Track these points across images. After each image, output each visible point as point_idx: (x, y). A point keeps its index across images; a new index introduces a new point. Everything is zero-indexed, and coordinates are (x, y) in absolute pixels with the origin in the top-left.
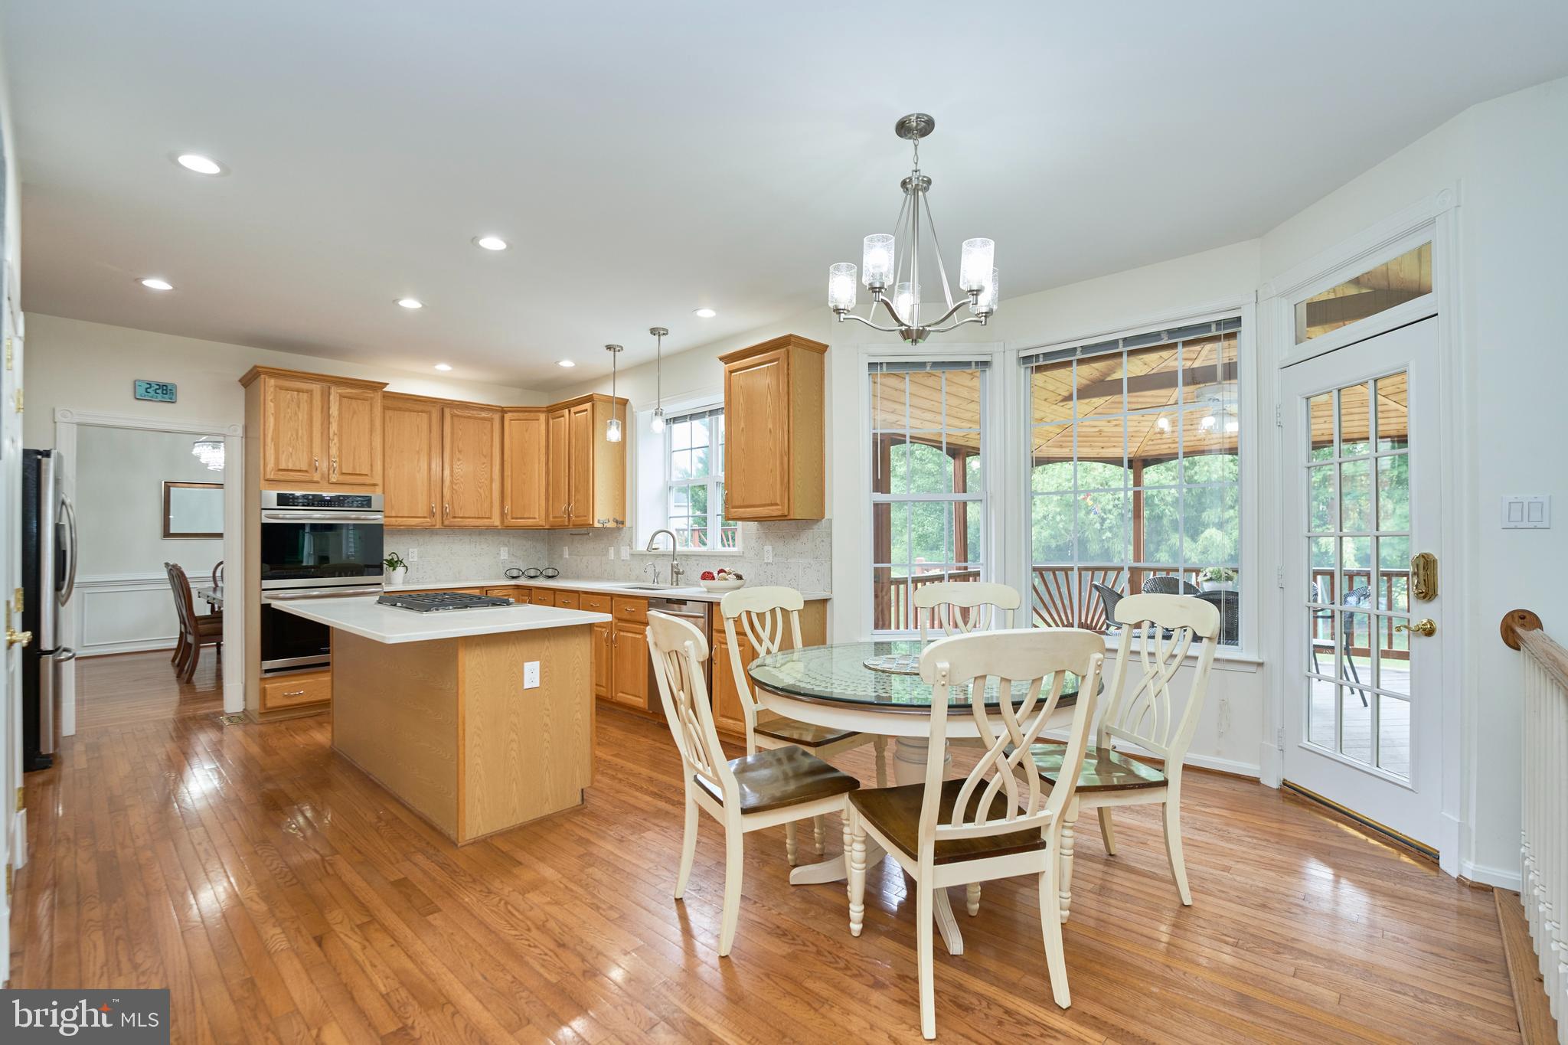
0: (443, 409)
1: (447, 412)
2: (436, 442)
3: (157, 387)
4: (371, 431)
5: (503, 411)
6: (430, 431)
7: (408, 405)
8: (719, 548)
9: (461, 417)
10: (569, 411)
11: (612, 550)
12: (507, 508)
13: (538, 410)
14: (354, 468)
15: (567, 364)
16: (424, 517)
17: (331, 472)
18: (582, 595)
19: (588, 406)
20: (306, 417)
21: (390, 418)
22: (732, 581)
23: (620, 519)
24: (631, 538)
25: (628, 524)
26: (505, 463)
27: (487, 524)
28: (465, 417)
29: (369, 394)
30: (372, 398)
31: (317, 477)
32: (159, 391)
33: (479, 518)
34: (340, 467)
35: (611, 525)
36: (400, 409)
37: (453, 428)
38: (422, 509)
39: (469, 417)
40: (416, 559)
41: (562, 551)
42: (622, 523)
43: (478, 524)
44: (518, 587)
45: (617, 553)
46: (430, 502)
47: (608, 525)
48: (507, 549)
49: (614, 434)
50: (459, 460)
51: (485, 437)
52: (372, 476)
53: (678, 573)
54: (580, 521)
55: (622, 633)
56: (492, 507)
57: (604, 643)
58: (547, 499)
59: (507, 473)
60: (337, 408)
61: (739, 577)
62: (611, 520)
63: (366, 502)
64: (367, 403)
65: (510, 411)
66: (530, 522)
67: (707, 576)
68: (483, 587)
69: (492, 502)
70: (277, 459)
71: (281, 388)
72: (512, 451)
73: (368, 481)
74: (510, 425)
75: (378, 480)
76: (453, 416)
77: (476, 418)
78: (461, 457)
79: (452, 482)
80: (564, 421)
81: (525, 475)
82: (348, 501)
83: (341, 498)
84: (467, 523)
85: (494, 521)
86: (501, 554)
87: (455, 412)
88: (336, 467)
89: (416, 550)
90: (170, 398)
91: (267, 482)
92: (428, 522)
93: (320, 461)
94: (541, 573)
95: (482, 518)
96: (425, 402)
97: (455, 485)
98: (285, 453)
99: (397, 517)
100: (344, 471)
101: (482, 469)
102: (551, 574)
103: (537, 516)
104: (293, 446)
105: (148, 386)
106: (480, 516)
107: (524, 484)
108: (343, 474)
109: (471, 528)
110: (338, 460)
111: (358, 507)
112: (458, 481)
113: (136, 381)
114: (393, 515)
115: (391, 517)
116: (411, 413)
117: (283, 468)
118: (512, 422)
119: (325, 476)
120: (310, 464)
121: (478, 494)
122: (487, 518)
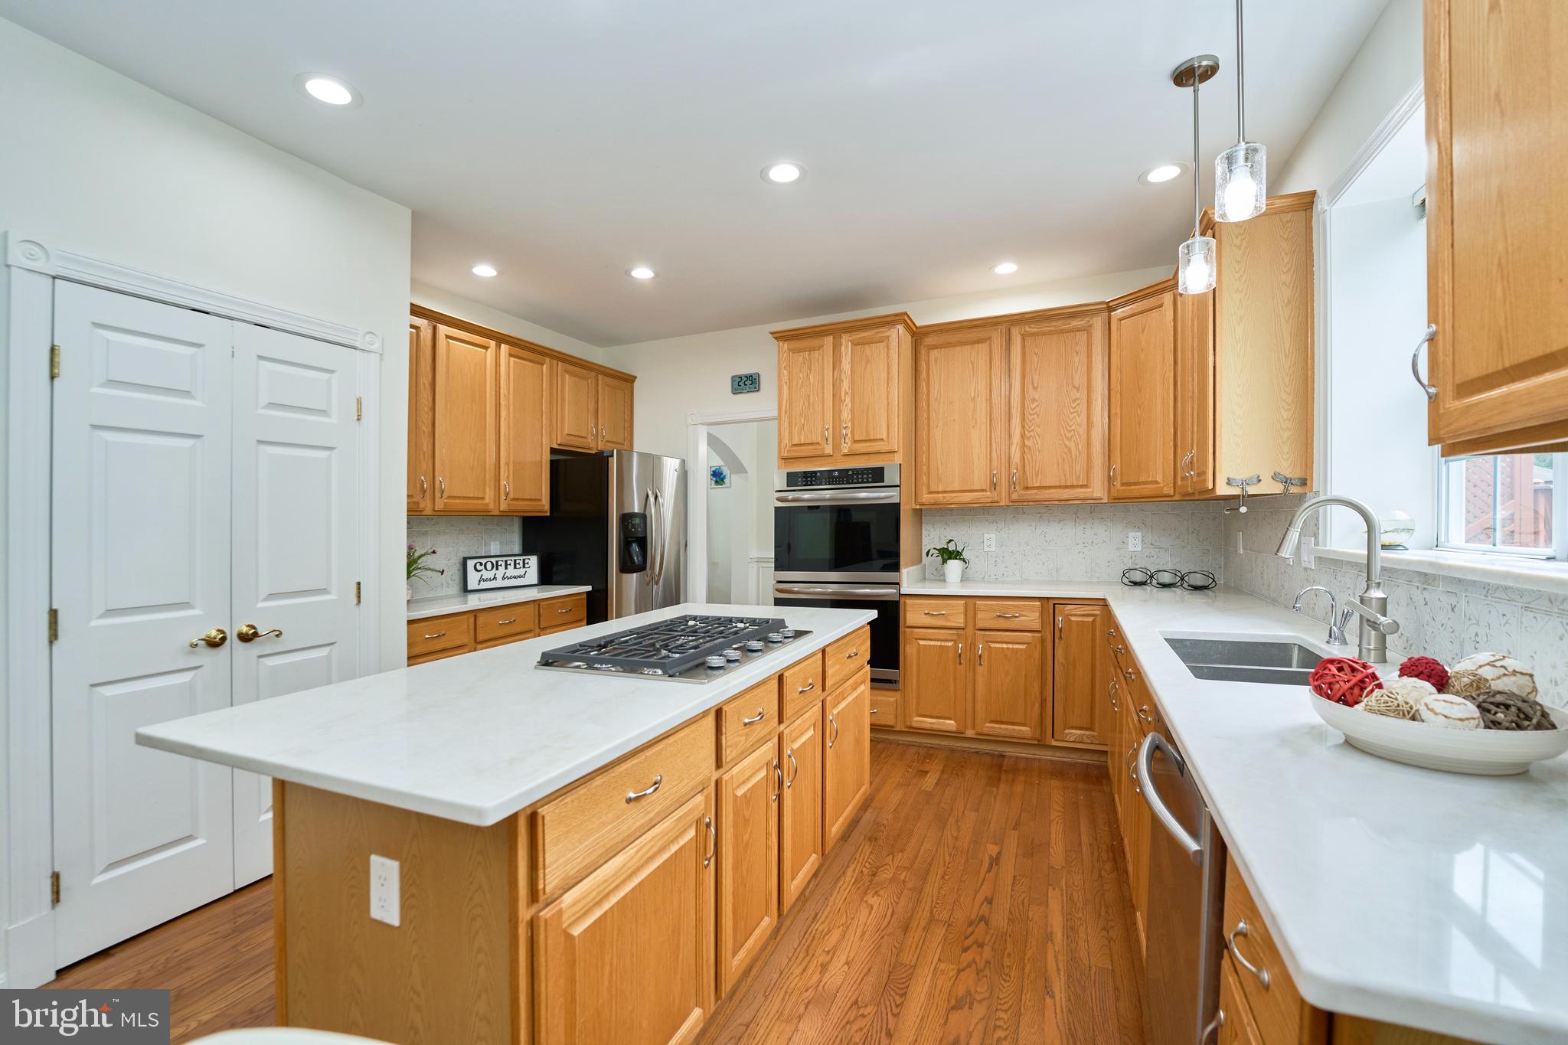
0: (1010, 329)
1: (1016, 331)
2: (999, 381)
3: (746, 379)
4: (888, 381)
5: (1110, 308)
6: (991, 367)
7: (957, 337)
9: (1037, 334)
12: (1117, 469)
13: (1159, 291)
14: (868, 433)
16: (983, 490)
17: (843, 440)
20: (817, 379)
21: (942, 359)
23: (1297, 475)
26: (1112, 392)
27: (1082, 496)
28: (1044, 334)
29: (885, 333)
30: (890, 338)
31: (829, 450)
32: (748, 382)
33: (1066, 487)
34: (853, 434)
35: (1268, 488)
36: (947, 345)
37: (1024, 355)
38: (979, 480)
39: (1052, 332)
40: (993, 549)
41: (1237, 541)
42: (1303, 483)
43: (1065, 497)
46: (989, 467)
47: (1260, 489)
48: (1139, 534)
49: (1197, 274)
50: (1034, 400)
51: (1077, 359)
52: (888, 441)
53: (1376, 627)
54: (1200, 484)
56: (1089, 469)
58: (1176, 446)
60: (849, 360)
62: (1267, 478)
63: (877, 476)
64: (882, 345)
65: (1119, 306)
66: (1148, 489)
68: (1048, 598)
69: (1090, 462)
70: (791, 433)
71: (794, 352)
72: (1121, 372)
73: (882, 447)
74: (1121, 326)
75: (896, 445)
76: (1024, 337)
77: (1062, 331)
78: (1037, 397)
79: (1022, 437)
81: (1140, 407)
82: (858, 476)
83: (850, 473)
84: (1047, 497)
85: (1092, 492)
86: (1127, 544)
87: (1027, 329)
88: (847, 435)
89: (993, 536)
90: (755, 388)
91: (783, 461)
92: (988, 498)
93: (831, 430)
94: (1182, 579)
95: (1073, 487)
96: (983, 326)
97: (1029, 438)
98: (798, 425)
99: (945, 492)
100: (857, 439)
101: (1072, 410)
102: (1199, 583)
103: (1159, 479)
104: (805, 416)
105: (740, 380)
106: (1069, 484)
107: (1140, 424)
108: (856, 442)
109: (1057, 503)
110: (850, 425)
111: (868, 482)
112: (1032, 433)
113: (733, 377)
114: (940, 489)
115: (938, 492)
116: (963, 347)
117: (796, 443)
118: (1122, 322)
119: (836, 447)
120: (823, 435)
121: (1066, 450)
122: (1082, 486)
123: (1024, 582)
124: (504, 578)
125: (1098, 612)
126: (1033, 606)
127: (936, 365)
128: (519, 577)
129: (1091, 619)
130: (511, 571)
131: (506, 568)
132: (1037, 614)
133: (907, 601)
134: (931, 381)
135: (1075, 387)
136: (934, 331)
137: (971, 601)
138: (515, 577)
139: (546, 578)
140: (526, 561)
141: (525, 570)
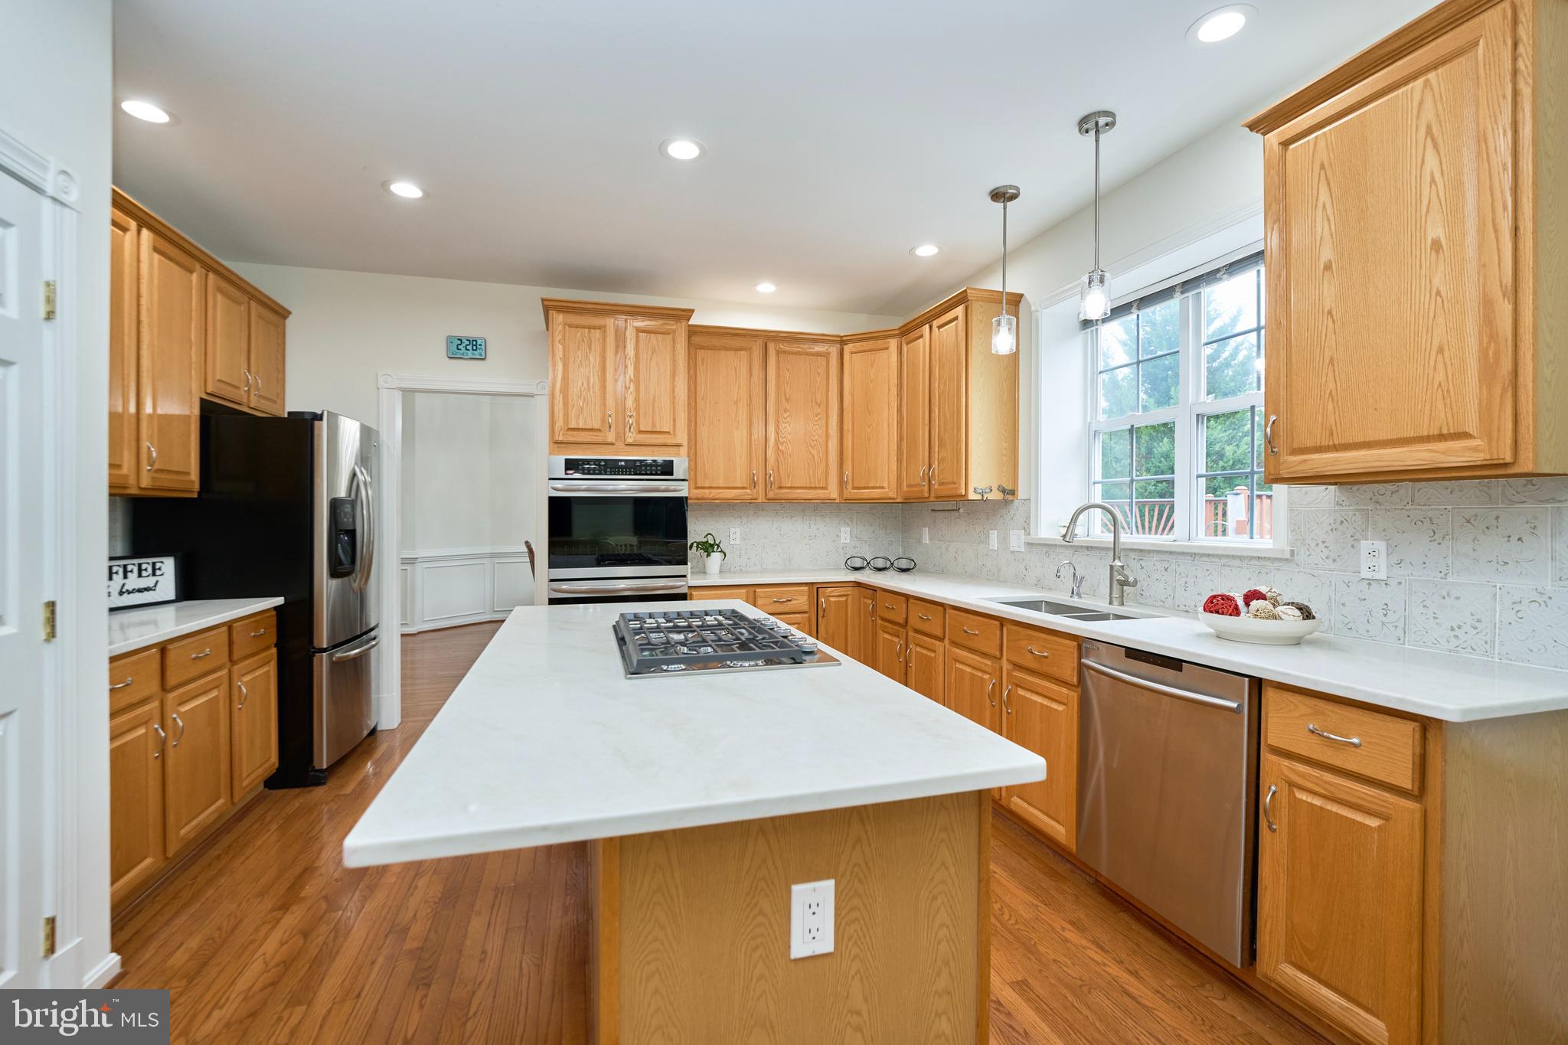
0: (766, 344)
1: (772, 347)
2: (758, 389)
3: (468, 343)
4: (674, 375)
5: (842, 341)
6: (751, 375)
7: (724, 341)
8: (1204, 540)
9: (789, 353)
10: (931, 327)
11: (994, 535)
12: (848, 472)
13: (885, 335)
14: (654, 424)
15: (927, 251)
16: (744, 488)
17: (627, 429)
18: (949, 611)
19: (959, 311)
20: (598, 360)
21: (703, 359)
22: (1291, 622)
23: (1009, 487)
24: (1028, 518)
25: (1022, 494)
26: (845, 413)
27: (822, 496)
28: (793, 353)
29: (672, 325)
30: (674, 331)
31: (611, 437)
32: (470, 347)
33: (810, 488)
34: (638, 424)
35: (995, 495)
36: (713, 348)
37: (778, 368)
38: (740, 478)
39: (798, 353)
40: (738, 542)
41: (921, 535)
42: (1013, 493)
43: (810, 497)
44: (858, 585)
45: (1004, 539)
46: (751, 469)
47: (990, 496)
48: (848, 529)
49: (1003, 342)
50: (786, 410)
51: (818, 378)
52: (675, 435)
53: (1123, 583)
54: (945, 491)
55: (1021, 692)
56: (827, 473)
57: (988, 701)
58: (899, 461)
59: (847, 426)
60: (633, 347)
61: (1307, 614)
62: (995, 489)
63: (667, 469)
64: (667, 337)
65: (851, 341)
66: (876, 493)
67: (1220, 605)
68: (813, 583)
69: (827, 465)
70: (566, 415)
71: (570, 326)
72: (853, 396)
73: (670, 440)
74: (851, 359)
75: (682, 438)
76: (778, 352)
77: (808, 354)
78: (788, 408)
79: (777, 441)
80: (922, 344)
81: (870, 427)
82: (646, 468)
83: (638, 464)
84: (796, 496)
85: (830, 493)
86: (840, 538)
87: (781, 346)
88: (632, 424)
89: (738, 530)
90: (481, 355)
91: (556, 445)
92: (749, 495)
93: (613, 416)
94: (892, 564)
95: (815, 488)
96: (744, 336)
97: (782, 444)
98: (575, 407)
99: (711, 488)
100: (642, 429)
101: (815, 423)
102: (904, 567)
103: (885, 485)
104: (584, 399)
105: (459, 342)
106: (813, 486)
107: (869, 440)
108: (641, 432)
109: (802, 501)
110: (634, 414)
111: (656, 474)
112: (784, 439)
113: (449, 337)
114: (707, 485)
115: (704, 488)
116: (727, 352)
117: (573, 427)
118: (854, 355)
119: (620, 436)
120: (603, 421)
121: (811, 456)
122: (822, 488)
123: (764, 571)
124: (121, 593)
125: (849, 593)
126: (803, 591)
127: (703, 365)
128: (147, 589)
129: (844, 599)
130: (133, 581)
131: (125, 577)
132: (806, 598)
133: (694, 593)
134: (698, 380)
135: (818, 404)
136: (700, 332)
137: (752, 589)
138: (140, 591)
139: (189, 589)
140: (158, 565)
141: (155, 579)
